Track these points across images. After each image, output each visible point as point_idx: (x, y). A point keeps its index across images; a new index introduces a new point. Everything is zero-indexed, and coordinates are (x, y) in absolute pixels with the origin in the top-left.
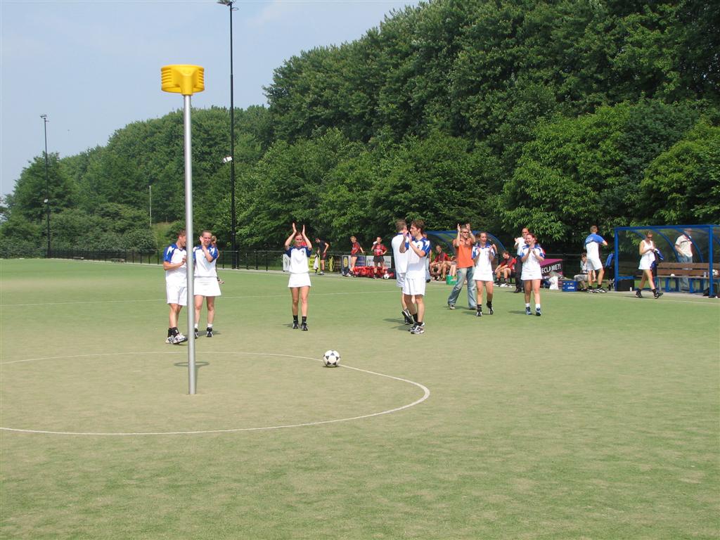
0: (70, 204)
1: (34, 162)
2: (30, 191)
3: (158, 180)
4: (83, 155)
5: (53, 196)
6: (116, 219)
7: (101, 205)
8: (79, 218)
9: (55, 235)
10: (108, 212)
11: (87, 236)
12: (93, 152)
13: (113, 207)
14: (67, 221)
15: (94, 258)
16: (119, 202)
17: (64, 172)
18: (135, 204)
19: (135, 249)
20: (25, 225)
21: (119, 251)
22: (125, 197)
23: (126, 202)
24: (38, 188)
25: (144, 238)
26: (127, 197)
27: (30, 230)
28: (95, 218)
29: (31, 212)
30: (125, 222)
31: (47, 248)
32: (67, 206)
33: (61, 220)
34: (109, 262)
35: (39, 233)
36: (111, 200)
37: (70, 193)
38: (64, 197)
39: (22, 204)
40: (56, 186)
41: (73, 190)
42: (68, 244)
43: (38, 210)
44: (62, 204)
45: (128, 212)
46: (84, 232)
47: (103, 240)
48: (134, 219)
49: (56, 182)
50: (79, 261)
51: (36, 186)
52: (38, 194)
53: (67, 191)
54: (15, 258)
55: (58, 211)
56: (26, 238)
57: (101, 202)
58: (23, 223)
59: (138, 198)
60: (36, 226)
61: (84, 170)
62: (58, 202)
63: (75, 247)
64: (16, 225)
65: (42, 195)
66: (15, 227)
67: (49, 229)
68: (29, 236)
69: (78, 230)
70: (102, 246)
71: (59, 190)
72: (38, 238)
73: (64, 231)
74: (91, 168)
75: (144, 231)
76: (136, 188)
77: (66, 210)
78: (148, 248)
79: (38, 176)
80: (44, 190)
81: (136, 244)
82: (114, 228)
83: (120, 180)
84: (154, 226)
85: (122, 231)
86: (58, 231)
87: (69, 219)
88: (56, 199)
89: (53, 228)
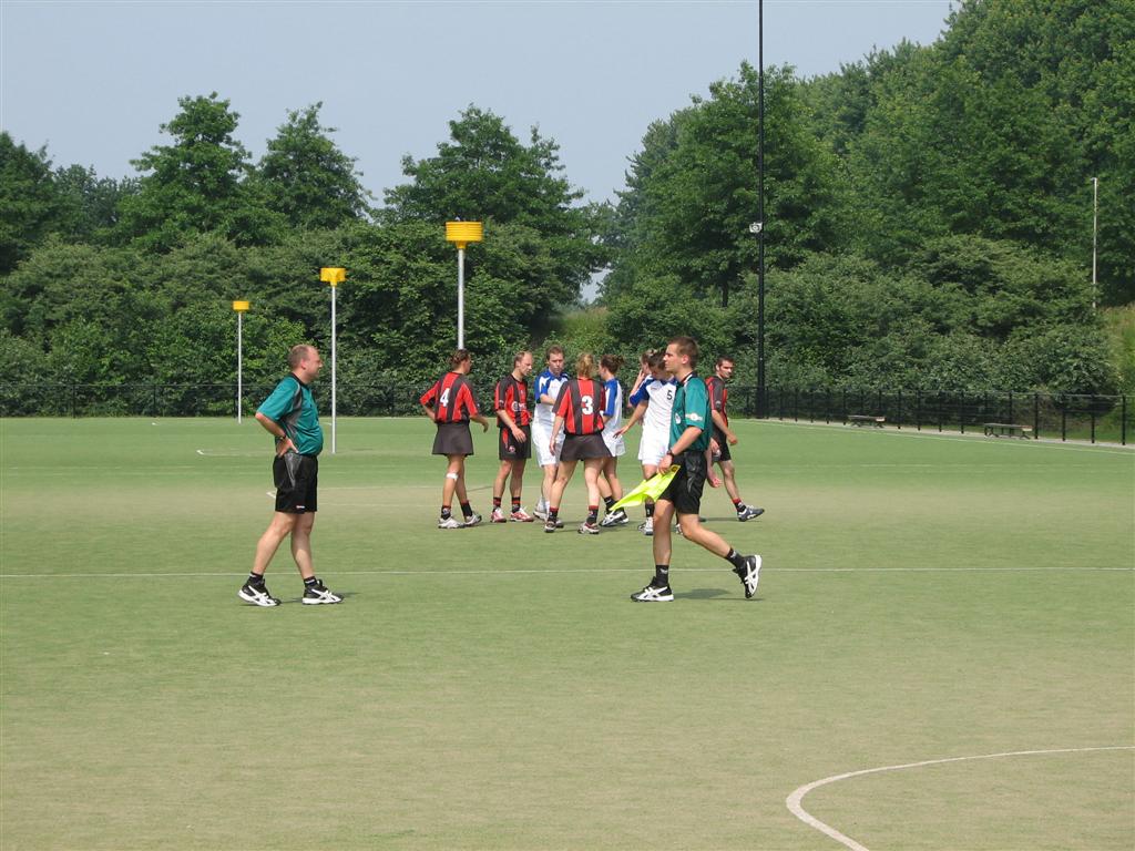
0: (826, 239)
1: (708, 97)
2: (697, 196)
3: (1115, 159)
4: (852, 76)
5: (771, 211)
6: (980, 290)
7: (929, 244)
8: (855, 286)
9: (779, 340)
10: (953, 266)
11: (883, 346)
12: (884, 66)
13: (969, 249)
14: (819, 297)
15: (900, 421)
16: (990, 234)
17: (803, 133)
18: (1039, 240)
19: (1044, 391)
21: (988, 400)
22: (1006, 215)
23: (1012, 234)
24: (725, 185)
25: (1076, 355)
26: (1016, 218)
27: (696, 324)
28: (910, 285)
29: (696, 263)
30: (1013, 302)
31: (753, 383)
32: (812, 245)
33: (799, 292)
34: (950, 434)
35: (726, 332)
36: (960, 227)
37: (825, 200)
38: (807, 214)
39: (669, 239)
40: (780, 178)
41: (835, 192)
42: (818, 372)
43: (722, 258)
44: (798, 239)
45: (1020, 266)
46: (872, 334)
47: (935, 362)
48: (1042, 289)
49: (781, 164)
50: (869, 431)
51: (715, 179)
52: (722, 206)
53: (816, 195)
55: (786, 263)
57: (929, 234)
58: (674, 300)
59: (1054, 219)
60: (716, 311)
61: (856, 122)
62: (787, 232)
63: (843, 382)
64: (653, 307)
65: (734, 207)
66: (652, 314)
67: (761, 321)
69: (853, 325)
70: (932, 380)
71: (791, 191)
73: (806, 327)
74: (881, 118)
75: (1074, 331)
76: (1046, 186)
77: (813, 257)
78: (1090, 390)
79: (725, 146)
80: (742, 190)
81: (1046, 377)
82: (974, 321)
83: (992, 158)
84: (1108, 315)
85: (1001, 330)
86: (786, 329)
87: (825, 289)
88: (781, 223)
89: (771, 318)
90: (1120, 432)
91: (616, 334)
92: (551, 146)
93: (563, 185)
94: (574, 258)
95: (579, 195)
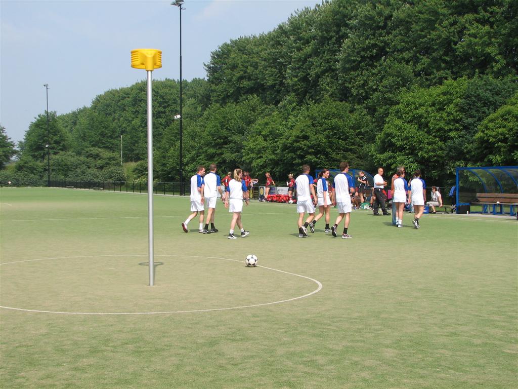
0: (64, 148)
1: (38, 118)
2: (36, 139)
3: (127, 132)
4: (74, 113)
5: (52, 142)
6: (97, 159)
7: (86, 149)
8: (72, 159)
9: (53, 170)
10: (91, 154)
11: (76, 171)
12: (81, 111)
13: (95, 150)
14: (62, 161)
15: (81, 187)
16: (99, 147)
17: (60, 125)
18: (110, 148)
19: (111, 181)
20: (32, 163)
21: (99, 183)
22: (103, 143)
23: (104, 147)
24: (42, 137)
25: (117, 173)
26: (105, 144)
27: (35, 167)
28: (82, 158)
29: (36, 154)
30: (104, 162)
31: (47, 179)
32: (62, 150)
33: (58, 160)
34: (92, 190)
35: (42, 169)
36: (93, 146)
37: (64, 140)
38: (60, 143)
39: (30, 148)
40: (54, 135)
41: (66, 138)
42: (62, 177)
43: (42, 152)
44: (58, 148)
45: (106, 154)
46: (74, 169)
47: (87, 175)
48: (110, 159)
49: (54, 132)
50: (70, 189)
51: (40, 135)
52: (41, 141)
53: (62, 139)
54: (24, 186)
55: (55, 153)
56: (32, 173)
57: (87, 147)
58: (30, 161)
59: (113, 144)
60: (40, 164)
61: (75, 123)
62: (56, 147)
63: (68, 179)
64: (25, 163)
65: (44, 141)
66: (25, 165)
67: (49, 166)
68: (35, 171)
69: (69, 167)
70: (87, 178)
71: (56, 138)
72: (41, 172)
73: (60, 167)
74: (80, 123)
75: (116, 168)
76: (111, 137)
77: (61, 152)
78: (120, 180)
79: (42, 128)
80: (45, 138)
81: (111, 178)
82: (96, 166)
83: (100, 131)
84: (124, 164)
85: (101, 168)
86: (55, 168)
87: (64, 159)
88: (54, 145)
89: (52, 165)
90: (120, 188)
91: (17, 169)
92: (3, 128)
93: (6, 137)
94: (9, 152)
95: (10, 139)
